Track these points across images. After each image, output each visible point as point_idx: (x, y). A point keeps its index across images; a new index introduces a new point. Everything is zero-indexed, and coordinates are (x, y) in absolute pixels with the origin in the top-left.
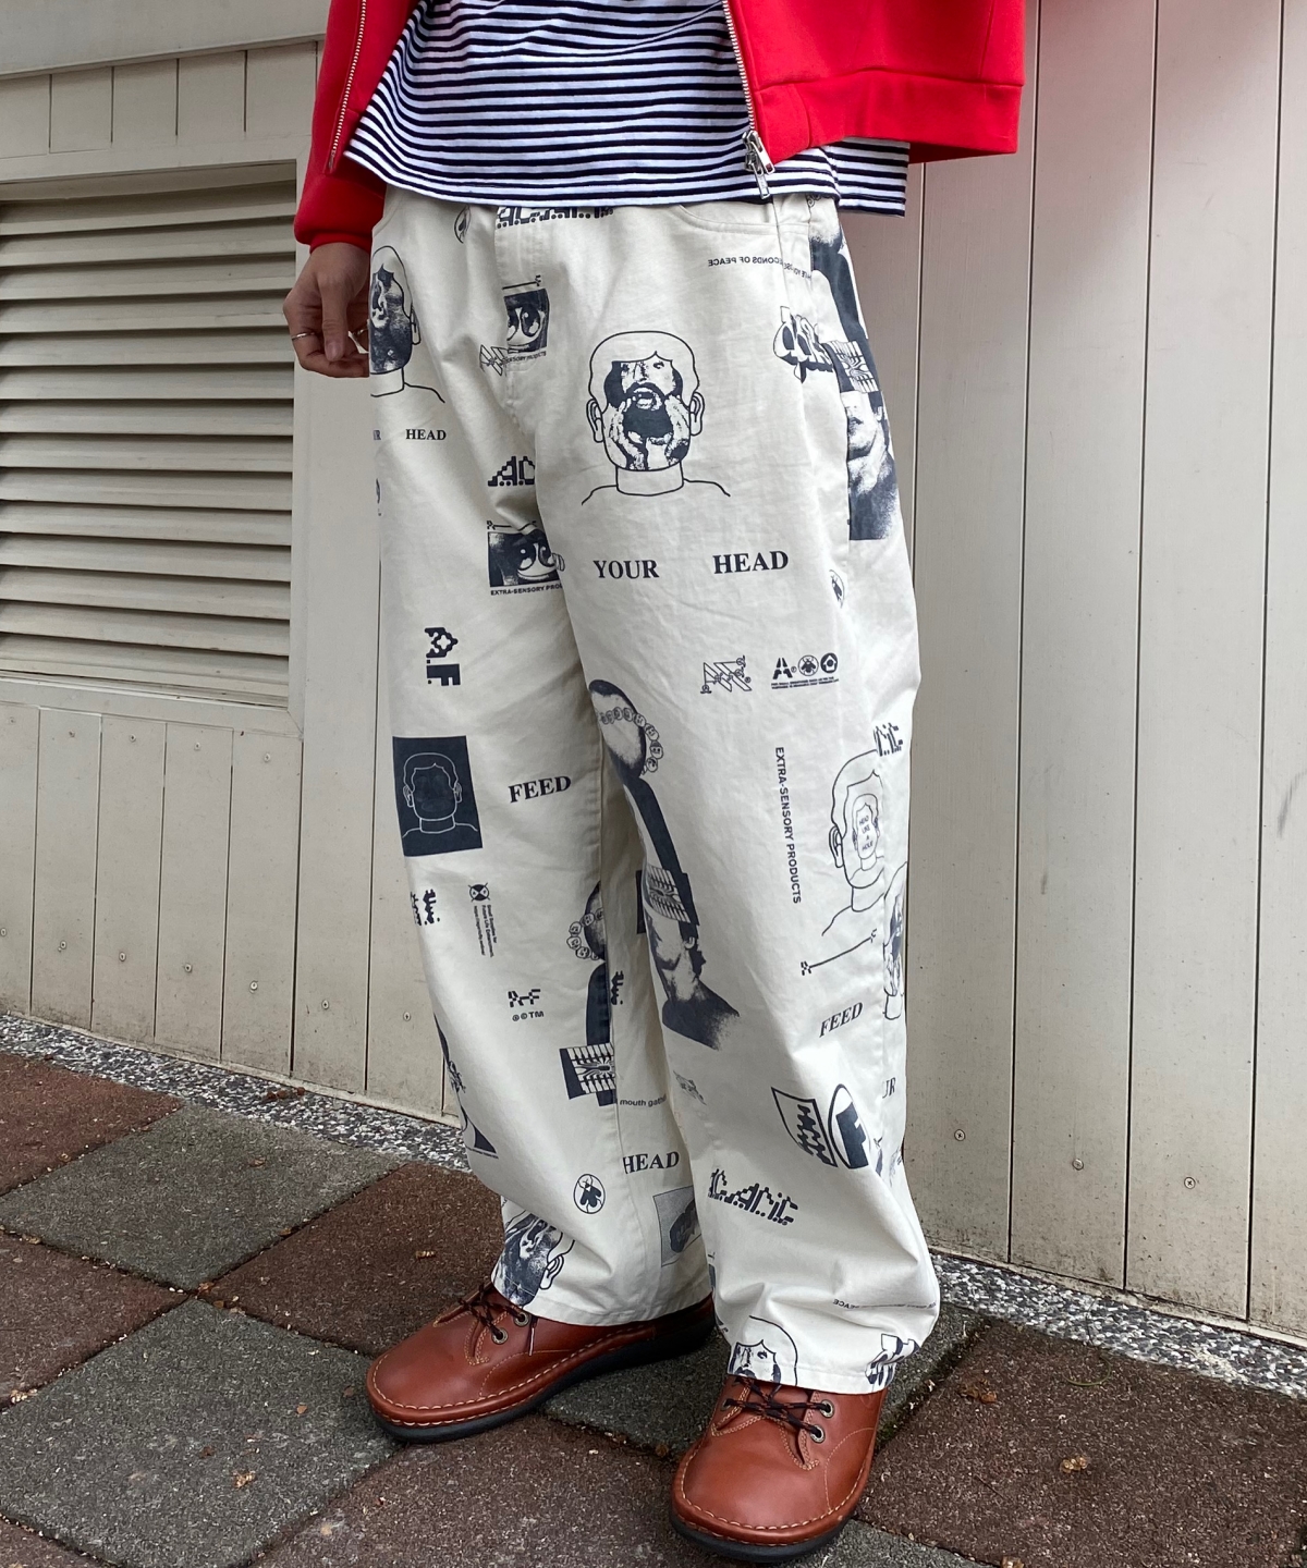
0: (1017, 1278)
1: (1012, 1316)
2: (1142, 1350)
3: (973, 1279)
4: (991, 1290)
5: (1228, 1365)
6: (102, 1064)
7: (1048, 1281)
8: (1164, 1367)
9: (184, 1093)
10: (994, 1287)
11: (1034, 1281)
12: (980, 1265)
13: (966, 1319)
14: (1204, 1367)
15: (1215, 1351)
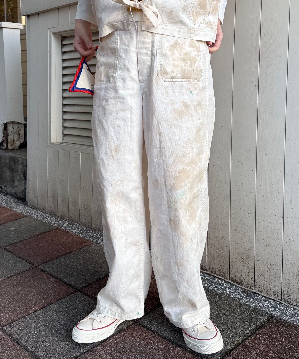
0: (283, 305)
1: (279, 315)
3: (271, 304)
4: (275, 308)
6: (79, 232)
7: (291, 307)
9: (94, 240)
10: (276, 307)
11: (287, 306)
12: (274, 300)
13: (266, 315)
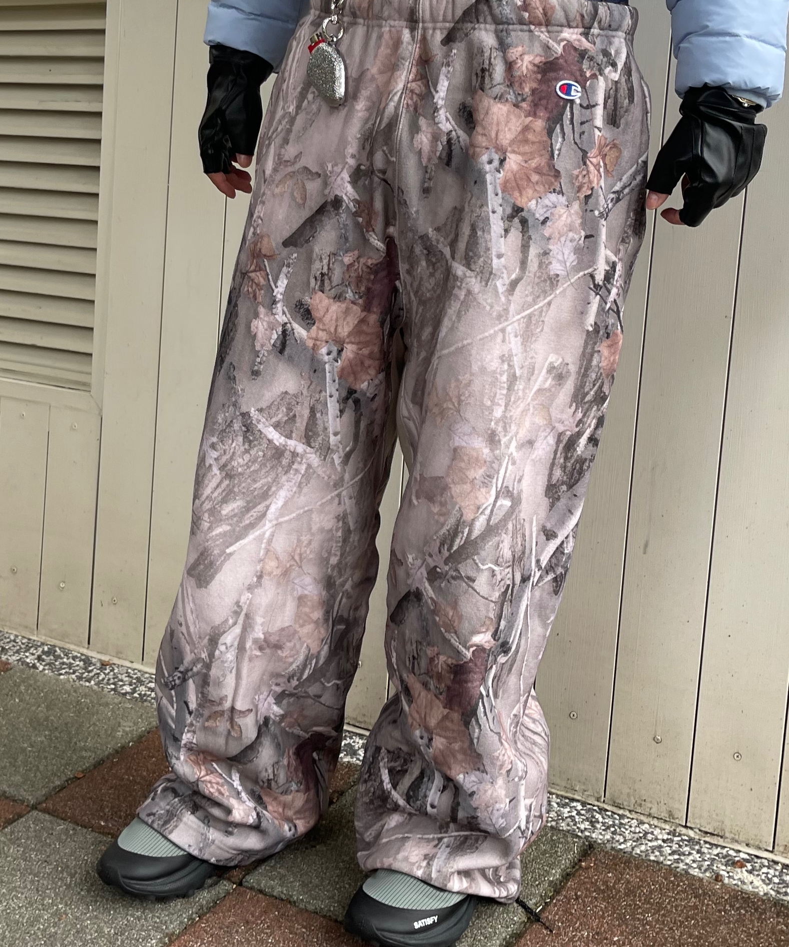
0: (609, 813)
2: (700, 869)
3: (579, 813)
4: (593, 823)
5: (761, 883)
7: (631, 817)
9: (12, 658)
10: (594, 820)
11: (622, 817)
13: (576, 842)
14: (743, 883)
15: (750, 872)
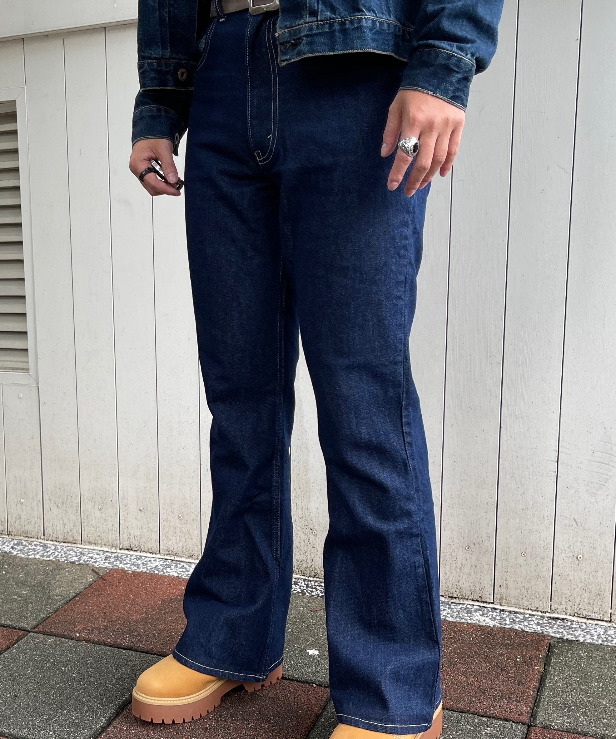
2: (452, 617)
5: (489, 620)
8: (463, 623)
14: (479, 621)
15: (482, 615)
